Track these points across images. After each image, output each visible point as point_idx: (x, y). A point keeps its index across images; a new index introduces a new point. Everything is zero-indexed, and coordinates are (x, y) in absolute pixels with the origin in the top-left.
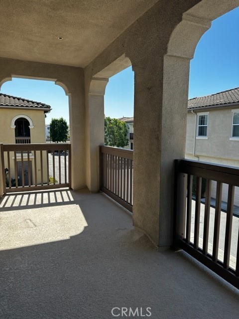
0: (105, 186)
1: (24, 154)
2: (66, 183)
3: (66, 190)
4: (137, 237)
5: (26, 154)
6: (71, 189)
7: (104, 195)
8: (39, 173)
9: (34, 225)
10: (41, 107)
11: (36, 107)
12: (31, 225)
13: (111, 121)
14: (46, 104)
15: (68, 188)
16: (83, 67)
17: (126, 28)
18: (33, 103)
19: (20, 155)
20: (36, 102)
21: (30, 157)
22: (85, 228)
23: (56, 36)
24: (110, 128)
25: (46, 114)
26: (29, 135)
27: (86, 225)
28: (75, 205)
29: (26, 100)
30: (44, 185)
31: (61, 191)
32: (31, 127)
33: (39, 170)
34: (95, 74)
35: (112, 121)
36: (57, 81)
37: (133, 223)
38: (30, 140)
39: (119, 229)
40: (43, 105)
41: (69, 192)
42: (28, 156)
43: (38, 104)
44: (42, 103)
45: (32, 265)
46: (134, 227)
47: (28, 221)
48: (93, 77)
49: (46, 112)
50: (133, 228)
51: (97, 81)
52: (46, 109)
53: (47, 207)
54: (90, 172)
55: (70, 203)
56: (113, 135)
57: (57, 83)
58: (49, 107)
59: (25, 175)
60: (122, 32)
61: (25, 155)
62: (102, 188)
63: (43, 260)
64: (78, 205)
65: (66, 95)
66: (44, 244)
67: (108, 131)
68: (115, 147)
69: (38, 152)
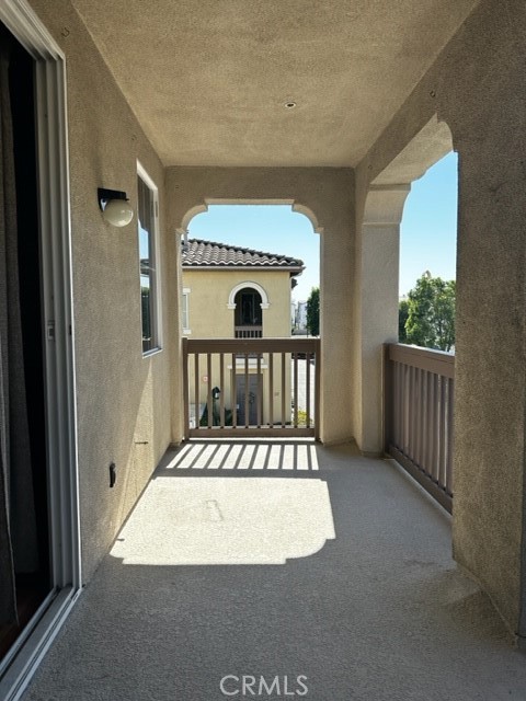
0: (397, 442)
1: (250, 361)
2: (308, 427)
3: (308, 444)
4: (457, 594)
5: (255, 361)
6: (318, 442)
7: (394, 467)
8: (278, 400)
9: (221, 516)
10: (284, 265)
11: (275, 265)
12: (215, 515)
13: (443, 286)
14: (295, 258)
15: (313, 439)
16: (353, 164)
17: (439, 51)
18: (270, 257)
19: (243, 361)
20: (275, 256)
21: (262, 367)
22: (328, 542)
23: (280, 101)
24: (440, 303)
25: (295, 278)
26: (259, 323)
27: (331, 535)
28: (319, 480)
29: (258, 253)
30: (275, 427)
31: (296, 444)
32: (264, 306)
33: (277, 394)
34: (376, 176)
35: (446, 288)
36: (295, 202)
37: (454, 553)
38: (261, 332)
39: (415, 562)
40: (288, 260)
41: (313, 448)
42: (259, 364)
43: (279, 258)
44: (288, 256)
45: (186, 613)
46: (455, 563)
47: (211, 505)
48: (373, 183)
49: (294, 273)
50: (453, 565)
51: (380, 192)
52: (293, 268)
53: (258, 479)
54: (360, 405)
55: (309, 474)
56: (449, 319)
57: (296, 206)
58: (299, 263)
59: (250, 402)
60: (430, 63)
61: (253, 362)
62: (389, 448)
63: (213, 606)
64: (325, 483)
65: (315, 232)
66: (226, 566)
67: (436, 310)
68: (414, 346)
69: (277, 356)
